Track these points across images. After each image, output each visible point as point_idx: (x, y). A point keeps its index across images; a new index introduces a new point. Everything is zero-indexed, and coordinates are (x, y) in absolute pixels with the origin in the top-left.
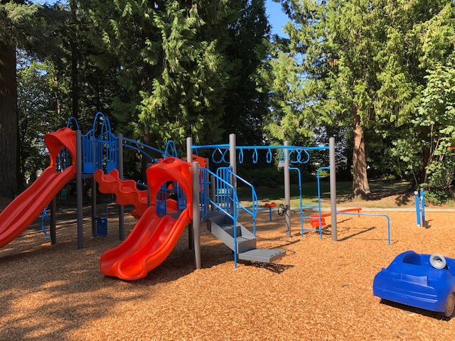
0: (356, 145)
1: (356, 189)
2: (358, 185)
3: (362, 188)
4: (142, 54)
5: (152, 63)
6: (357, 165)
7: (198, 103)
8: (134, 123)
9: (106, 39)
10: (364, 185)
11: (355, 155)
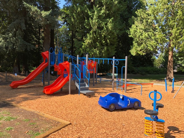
0: (169, 59)
1: (168, 77)
2: (168, 76)
3: (170, 77)
4: (84, 25)
5: (88, 28)
6: (169, 67)
7: (104, 42)
8: (81, 49)
9: (73, 20)
10: (171, 76)
11: (168, 63)
